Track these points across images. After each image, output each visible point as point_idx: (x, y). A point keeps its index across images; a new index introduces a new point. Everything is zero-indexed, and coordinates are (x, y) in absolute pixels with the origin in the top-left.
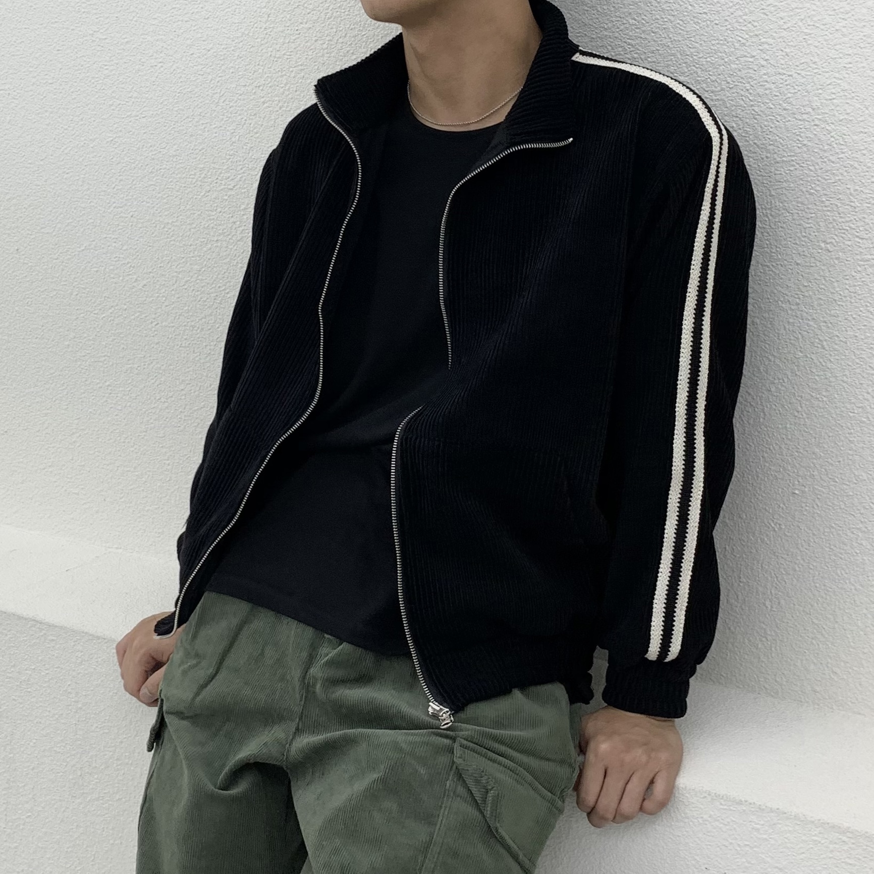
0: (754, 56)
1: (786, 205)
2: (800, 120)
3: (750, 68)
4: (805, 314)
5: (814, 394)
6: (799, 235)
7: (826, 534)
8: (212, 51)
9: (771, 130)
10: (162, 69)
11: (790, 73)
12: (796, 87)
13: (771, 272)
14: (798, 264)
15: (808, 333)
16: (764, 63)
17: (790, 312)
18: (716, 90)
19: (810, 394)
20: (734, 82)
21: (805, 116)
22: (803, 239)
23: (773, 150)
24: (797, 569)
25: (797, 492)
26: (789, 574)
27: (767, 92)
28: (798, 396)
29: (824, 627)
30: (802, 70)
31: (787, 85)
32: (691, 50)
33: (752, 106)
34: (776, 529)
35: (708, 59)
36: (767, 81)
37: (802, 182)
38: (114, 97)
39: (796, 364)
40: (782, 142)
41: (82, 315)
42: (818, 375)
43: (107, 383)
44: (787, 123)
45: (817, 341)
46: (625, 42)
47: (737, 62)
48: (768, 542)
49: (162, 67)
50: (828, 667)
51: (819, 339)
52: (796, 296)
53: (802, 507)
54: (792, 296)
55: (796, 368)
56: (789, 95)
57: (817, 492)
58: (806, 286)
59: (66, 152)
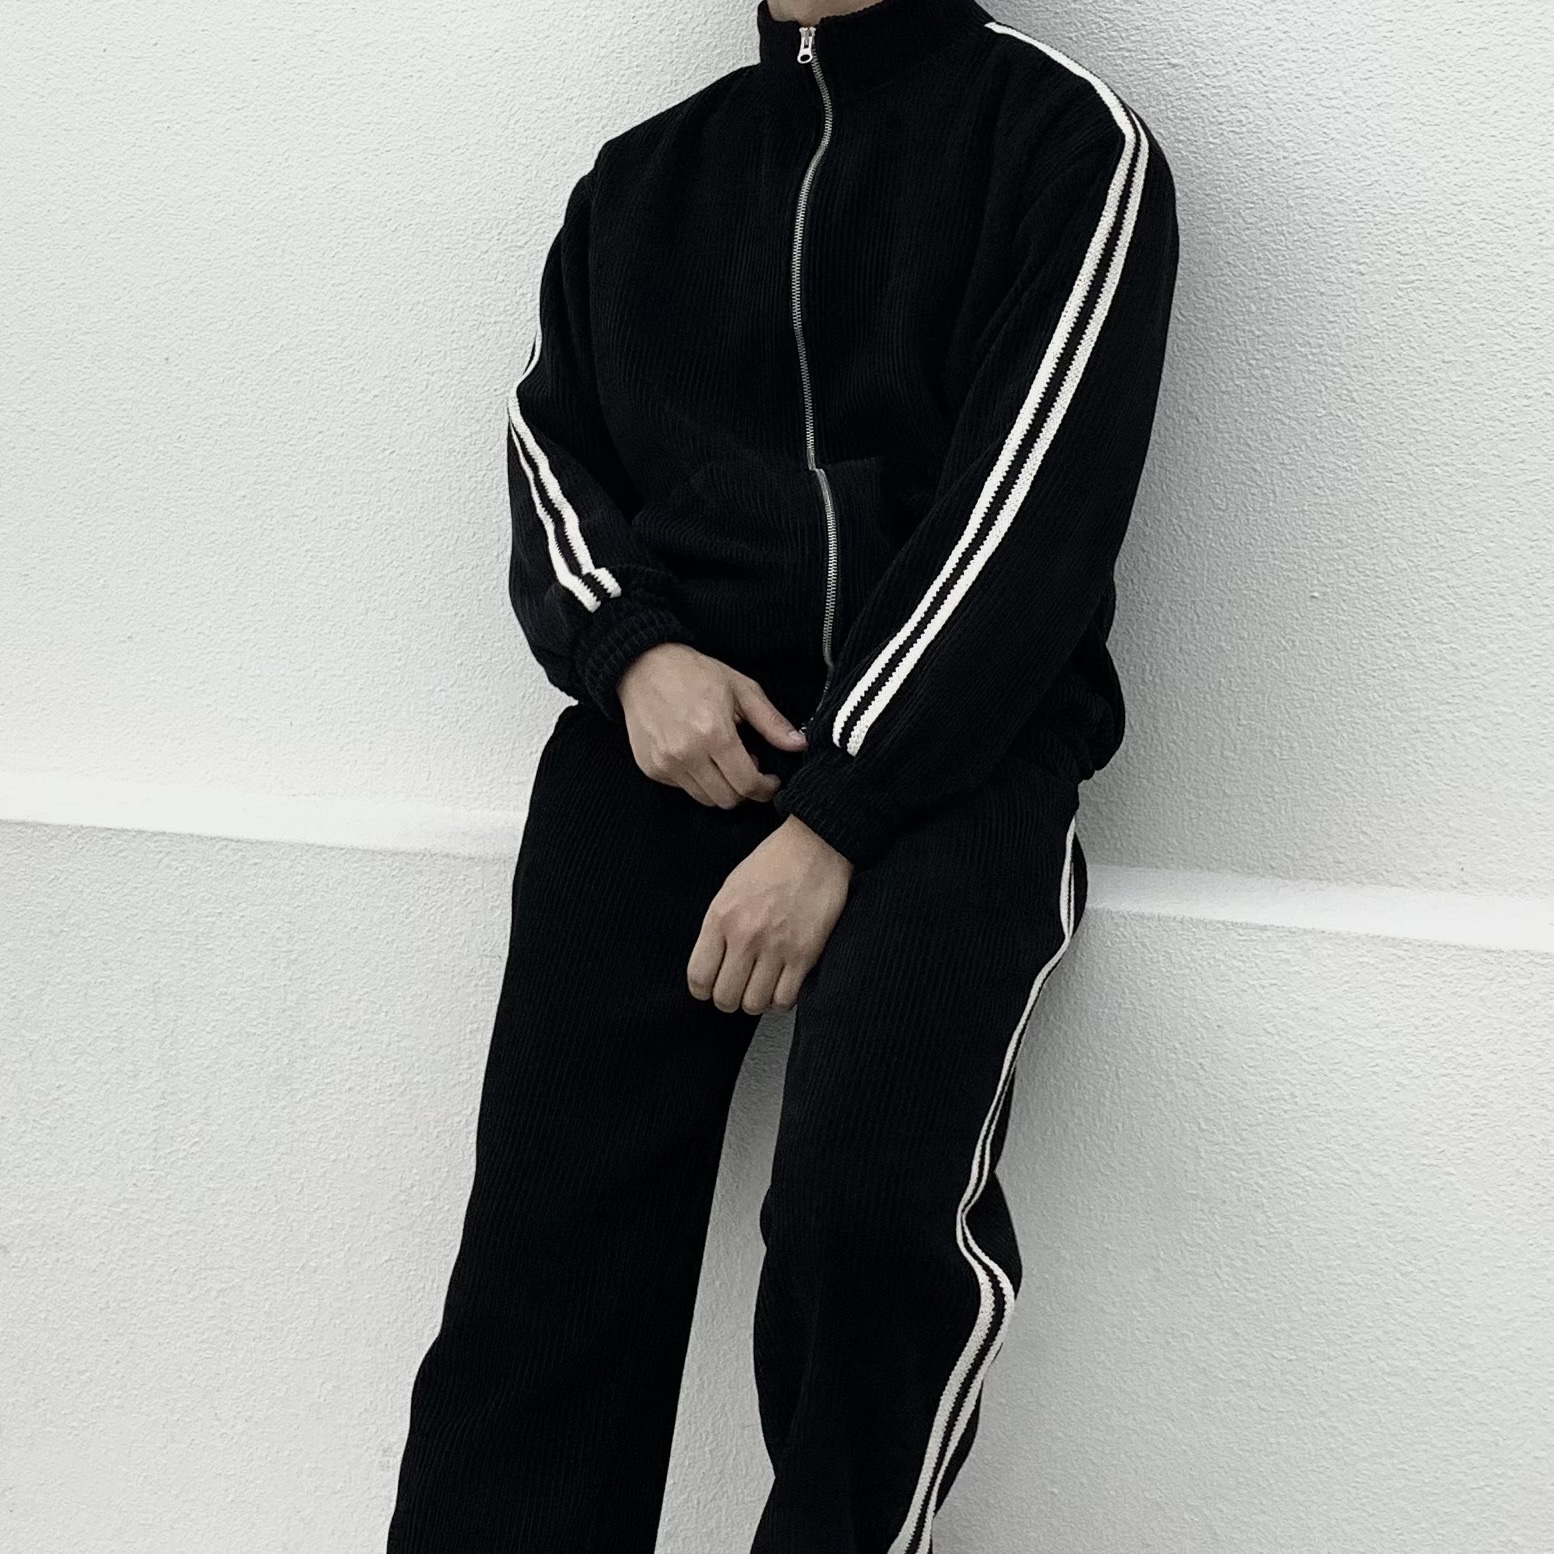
0: (1269, 28)
1: (1308, 218)
2: (1328, 108)
3: (1263, 44)
4: (1330, 359)
5: (1339, 463)
6: (1324, 256)
7: (1354, 647)
8: (501, 52)
9: (1290, 122)
10: (420, 81)
11: (1315, 48)
12: (1323, 65)
13: (1287, 308)
14: (1322, 294)
15: (1334, 383)
16: (1282, 36)
17: (1310, 357)
18: (1220, 73)
19: (1335, 463)
20: (1243, 62)
21: (1333, 102)
22: (1329, 260)
23: (1293, 148)
24: (1316, 698)
25: (1316, 594)
26: (1305, 707)
27: (1287, 73)
28: (1320, 467)
29: (1352, 772)
30: (1330, 43)
31: (1311, 63)
32: (1188, 23)
33: (1266, 92)
34: (1289, 648)
35: (1211, 35)
36: (1285, 60)
37: (1328, 187)
38: (342, 124)
39: (1318, 424)
40: (1303, 136)
41: (270, 449)
42: (1346, 437)
43: (308, 547)
44: (1310, 112)
45: (1345, 392)
46: (1100, 17)
47: (1248, 37)
48: (1278, 667)
49: (421, 77)
50: (1355, 827)
51: (1347, 389)
52: (1319, 336)
53: (1323, 615)
54: (1312, 337)
55: (1317, 430)
56: (1314, 76)
57: (1342, 592)
58: (1332, 322)
59: (258, 208)
